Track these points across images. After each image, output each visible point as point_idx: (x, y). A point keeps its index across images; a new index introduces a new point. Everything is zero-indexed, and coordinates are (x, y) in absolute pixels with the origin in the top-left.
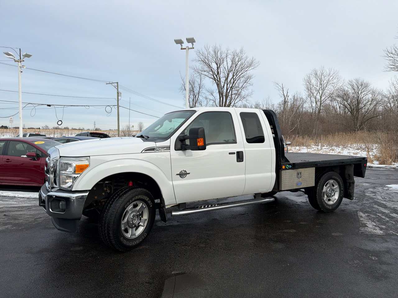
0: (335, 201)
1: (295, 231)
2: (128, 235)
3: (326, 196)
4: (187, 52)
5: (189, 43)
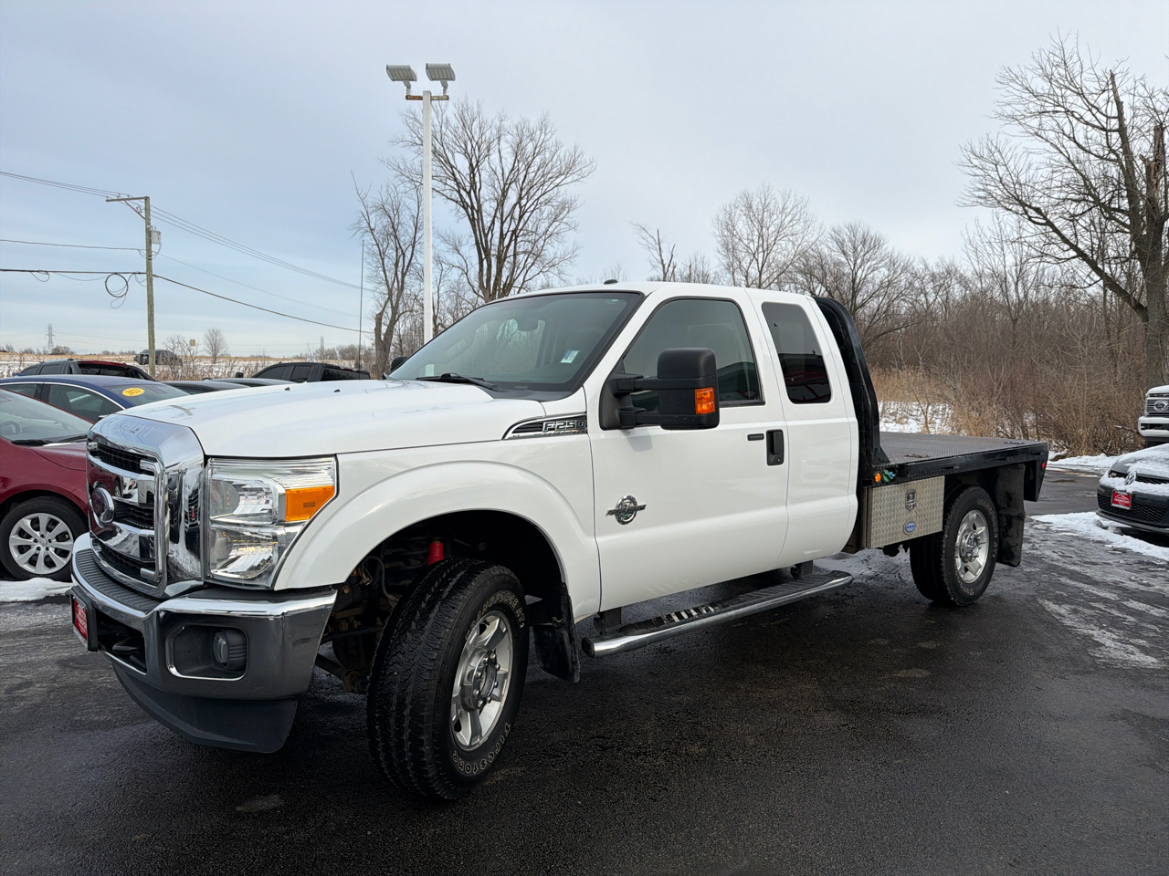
0: (980, 571)
1: (925, 673)
2: (465, 737)
3: (959, 560)
4: (425, 111)
5: (432, 79)
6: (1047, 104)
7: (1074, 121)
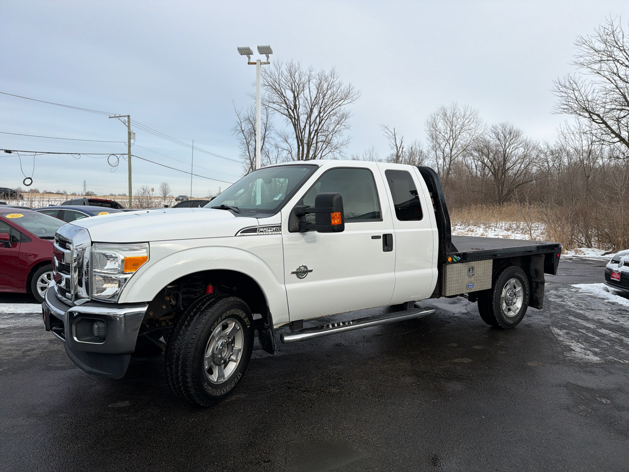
0: (518, 311)
1: (470, 360)
2: (214, 378)
3: (504, 304)
4: (258, 69)
5: (261, 54)
6: (604, 56)
7: (619, 65)
